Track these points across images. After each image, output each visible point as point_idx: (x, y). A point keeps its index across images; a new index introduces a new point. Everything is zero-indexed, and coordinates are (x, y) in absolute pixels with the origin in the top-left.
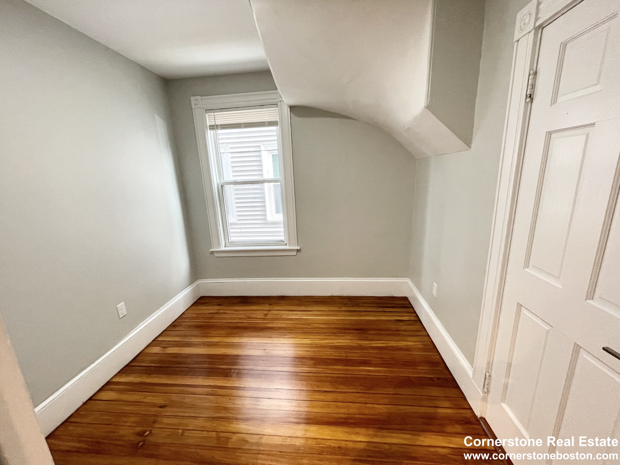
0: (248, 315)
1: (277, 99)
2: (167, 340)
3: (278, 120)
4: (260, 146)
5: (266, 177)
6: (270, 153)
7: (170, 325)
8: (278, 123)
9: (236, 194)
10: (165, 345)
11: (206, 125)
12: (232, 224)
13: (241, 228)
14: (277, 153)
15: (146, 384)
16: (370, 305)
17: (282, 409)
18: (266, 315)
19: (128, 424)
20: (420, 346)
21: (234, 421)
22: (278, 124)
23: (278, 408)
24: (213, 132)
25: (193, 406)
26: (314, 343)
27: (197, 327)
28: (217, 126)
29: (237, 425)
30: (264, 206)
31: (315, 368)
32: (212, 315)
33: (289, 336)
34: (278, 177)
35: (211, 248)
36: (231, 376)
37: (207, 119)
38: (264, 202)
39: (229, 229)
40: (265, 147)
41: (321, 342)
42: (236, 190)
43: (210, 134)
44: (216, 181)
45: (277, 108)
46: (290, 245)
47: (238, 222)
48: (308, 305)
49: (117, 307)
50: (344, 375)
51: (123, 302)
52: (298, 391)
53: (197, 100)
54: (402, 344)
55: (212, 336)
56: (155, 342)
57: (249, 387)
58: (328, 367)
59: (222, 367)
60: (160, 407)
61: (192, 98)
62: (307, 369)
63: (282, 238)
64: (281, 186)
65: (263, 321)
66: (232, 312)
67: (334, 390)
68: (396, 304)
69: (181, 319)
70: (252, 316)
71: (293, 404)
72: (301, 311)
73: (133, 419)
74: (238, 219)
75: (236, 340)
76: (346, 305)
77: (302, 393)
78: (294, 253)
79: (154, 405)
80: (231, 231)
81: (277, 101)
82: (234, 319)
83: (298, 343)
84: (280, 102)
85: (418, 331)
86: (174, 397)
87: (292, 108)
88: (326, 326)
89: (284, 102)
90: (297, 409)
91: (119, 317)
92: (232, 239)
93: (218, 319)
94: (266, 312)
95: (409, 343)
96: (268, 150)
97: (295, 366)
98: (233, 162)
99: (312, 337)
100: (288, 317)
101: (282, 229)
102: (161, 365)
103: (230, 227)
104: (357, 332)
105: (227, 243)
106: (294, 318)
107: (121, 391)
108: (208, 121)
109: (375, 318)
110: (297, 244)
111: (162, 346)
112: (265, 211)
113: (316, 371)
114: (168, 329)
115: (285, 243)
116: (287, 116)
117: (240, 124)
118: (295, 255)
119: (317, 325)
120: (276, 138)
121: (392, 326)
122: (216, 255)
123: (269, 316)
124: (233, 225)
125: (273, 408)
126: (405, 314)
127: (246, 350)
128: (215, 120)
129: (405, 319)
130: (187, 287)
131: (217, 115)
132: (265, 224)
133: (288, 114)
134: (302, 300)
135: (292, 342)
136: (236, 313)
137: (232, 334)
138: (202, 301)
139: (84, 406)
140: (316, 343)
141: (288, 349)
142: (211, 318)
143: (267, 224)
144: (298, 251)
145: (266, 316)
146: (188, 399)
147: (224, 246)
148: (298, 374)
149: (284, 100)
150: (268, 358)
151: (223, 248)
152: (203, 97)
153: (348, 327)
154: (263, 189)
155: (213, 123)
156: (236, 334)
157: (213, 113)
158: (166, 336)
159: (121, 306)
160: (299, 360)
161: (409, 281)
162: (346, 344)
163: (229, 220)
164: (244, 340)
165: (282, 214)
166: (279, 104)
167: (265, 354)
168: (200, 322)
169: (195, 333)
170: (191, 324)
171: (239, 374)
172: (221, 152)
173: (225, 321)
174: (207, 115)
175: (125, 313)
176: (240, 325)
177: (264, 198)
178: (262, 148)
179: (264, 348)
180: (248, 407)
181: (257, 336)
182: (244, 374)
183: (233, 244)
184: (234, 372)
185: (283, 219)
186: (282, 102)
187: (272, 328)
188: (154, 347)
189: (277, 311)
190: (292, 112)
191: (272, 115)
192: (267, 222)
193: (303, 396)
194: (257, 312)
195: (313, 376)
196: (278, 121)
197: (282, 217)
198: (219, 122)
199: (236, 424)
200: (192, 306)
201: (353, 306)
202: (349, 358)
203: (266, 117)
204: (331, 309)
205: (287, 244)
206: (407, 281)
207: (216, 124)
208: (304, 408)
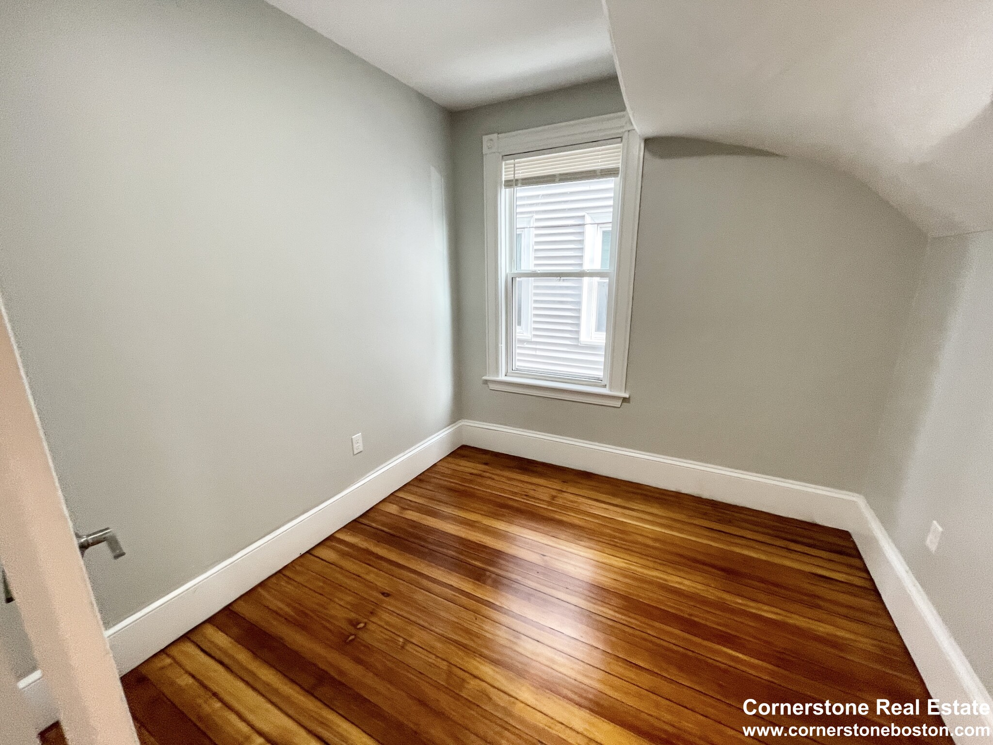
0: (525, 490)
1: (622, 127)
2: (409, 498)
3: (620, 165)
4: (584, 216)
5: (587, 267)
6: (601, 227)
7: (416, 478)
8: (619, 170)
9: (536, 294)
10: (406, 505)
11: (501, 179)
12: (522, 341)
13: (536, 349)
14: (610, 229)
15: (372, 553)
16: (761, 529)
17: (555, 667)
18: (554, 497)
19: (342, 603)
20: (870, 648)
21: (476, 657)
22: (619, 173)
23: (547, 663)
24: (509, 190)
25: (424, 610)
26: (632, 570)
27: (450, 489)
28: (517, 180)
29: (478, 665)
30: (578, 318)
31: (625, 615)
32: (472, 477)
33: (587, 544)
34: (607, 268)
35: (485, 375)
36: (484, 583)
37: (504, 170)
38: (579, 310)
39: (515, 348)
40: (591, 217)
41: (646, 571)
42: (537, 287)
43: (504, 194)
44: (504, 269)
45: (621, 145)
46: (611, 388)
47: (534, 339)
48: (630, 499)
49: (352, 438)
50: (681, 650)
51: (360, 434)
52: (587, 647)
53: (491, 140)
54: (823, 629)
55: (467, 510)
56: (391, 498)
57: (508, 609)
58: (651, 622)
59: (474, 562)
60: (383, 594)
61: (485, 138)
62: (610, 613)
63: (600, 374)
64: (610, 285)
65: (548, 506)
66: (504, 480)
67: (656, 670)
68: (819, 541)
69: (431, 473)
70: (532, 493)
71: (576, 667)
72: (616, 506)
73: (349, 598)
74: (534, 334)
75: (500, 525)
76: (705, 515)
77: (596, 653)
78: (618, 403)
79: (376, 588)
80: (518, 351)
81: (622, 132)
82: (503, 490)
83: (601, 560)
84: (626, 134)
85: (871, 613)
86: (403, 587)
87: (649, 142)
88: (657, 545)
89: (636, 132)
90: (580, 678)
91: (353, 453)
92: (518, 364)
93: (481, 485)
94: (554, 493)
95: (842, 631)
96: (598, 224)
97: (589, 599)
98: (537, 243)
99: (627, 558)
100: (592, 511)
101: (602, 359)
102: (395, 533)
103: (517, 345)
104: (719, 572)
105: (510, 370)
106: (602, 515)
107: (344, 554)
108: (504, 174)
109: (763, 557)
110: (624, 387)
111: (401, 505)
112: (578, 325)
113: (626, 621)
114: (411, 483)
115: (603, 383)
116: (637, 157)
117: (554, 176)
118: (619, 406)
119: (640, 539)
120: (611, 203)
121: (807, 586)
122: (492, 386)
123: (560, 501)
124: (525, 344)
125: (539, 659)
126: (840, 568)
127: (515, 547)
128: (514, 171)
129: (840, 579)
130: (445, 427)
131: (519, 163)
132: (576, 346)
133: (639, 154)
134: (620, 487)
135: (591, 556)
136: (509, 482)
137: (498, 515)
138: (462, 452)
139: (301, 560)
140: (636, 571)
141: (582, 565)
142: (471, 481)
143: (578, 346)
144: (625, 400)
145: (553, 499)
146: (420, 596)
147: (504, 373)
148: (593, 616)
149: (635, 127)
150: (547, 571)
151: (502, 377)
152: (500, 136)
153: (700, 557)
154: (580, 288)
155: (511, 177)
156: (503, 515)
157: (513, 161)
158: (407, 492)
159: (357, 437)
160: (600, 592)
161: (859, 500)
162: (692, 590)
163: (517, 334)
164: (514, 530)
165: (605, 333)
166: (625, 136)
167: (541, 563)
168: (454, 482)
169: (443, 497)
170: (442, 482)
171: (497, 583)
172: (518, 227)
173: (490, 491)
174: (504, 163)
175: (361, 449)
176: (511, 503)
177: (579, 303)
178: (588, 220)
179: (543, 553)
180: (502, 642)
181: (533, 528)
182: (503, 584)
183: (519, 373)
184: (489, 577)
185: (605, 341)
186: (631, 133)
187: (560, 523)
188: (391, 504)
189: (571, 495)
190: (648, 150)
191: (610, 157)
192: (579, 344)
193: (596, 659)
194: (540, 489)
195: (620, 630)
196: (619, 168)
197: (605, 339)
198: (520, 175)
199: (478, 662)
200: (447, 456)
201: (719, 521)
202: (696, 619)
203: (598, 162)
204: (672, 515)
205: (606, 385)
206: (854, 499)
207: (516, 178)
208: (593, 682)
